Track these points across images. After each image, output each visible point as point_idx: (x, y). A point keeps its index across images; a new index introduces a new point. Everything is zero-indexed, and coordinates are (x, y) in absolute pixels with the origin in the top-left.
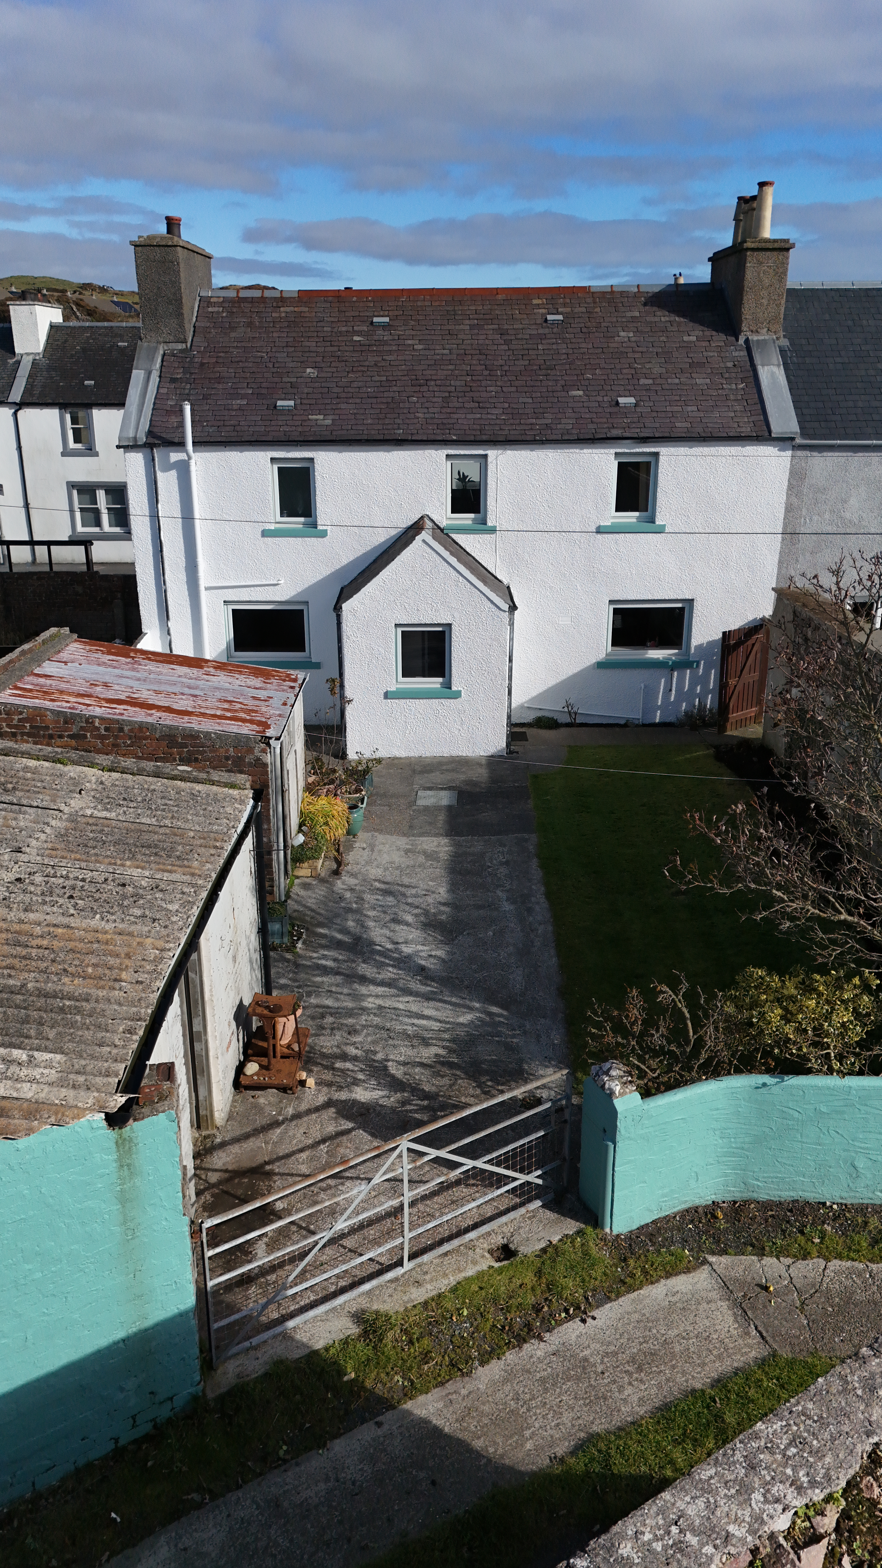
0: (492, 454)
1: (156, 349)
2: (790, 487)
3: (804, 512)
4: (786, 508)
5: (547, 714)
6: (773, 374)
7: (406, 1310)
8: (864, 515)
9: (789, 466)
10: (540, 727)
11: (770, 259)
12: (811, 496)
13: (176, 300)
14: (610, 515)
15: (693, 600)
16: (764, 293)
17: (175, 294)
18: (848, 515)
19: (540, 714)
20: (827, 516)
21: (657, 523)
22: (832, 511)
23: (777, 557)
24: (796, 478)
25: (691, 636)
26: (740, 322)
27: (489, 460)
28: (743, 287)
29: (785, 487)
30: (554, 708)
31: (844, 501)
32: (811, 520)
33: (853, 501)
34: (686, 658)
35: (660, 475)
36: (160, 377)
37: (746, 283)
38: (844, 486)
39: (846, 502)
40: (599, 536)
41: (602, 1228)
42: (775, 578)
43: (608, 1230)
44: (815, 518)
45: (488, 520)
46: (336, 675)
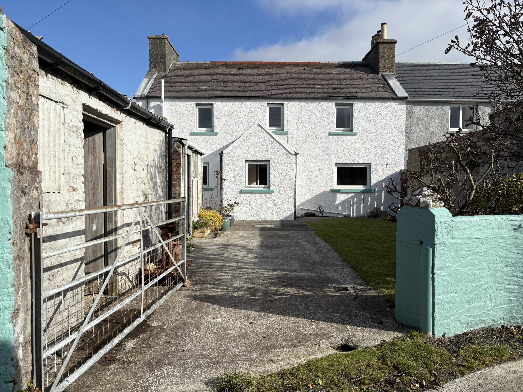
0: (286, 103)
1: (154, 74)
2: (407, 118)
3: (413, 128)
4: (406, 126)
5: (310, 212)
6: (394, 82)
7: (262, 377)
8: (438, 130)
9: (405, 110)
10: (308, 216)
11: (388, 47)
12: (415, 122)
13: (163, 57)
14: (334, 129)
15: (370, 164)
16: (387, 58)
17: (163, 55)
18: (431, 129)
19: (307, 211)
20: (423, 130)
21: (354, 131)
22: (425, 128)
23: (404, 146)
24: (409, 114)
25: (370, 178)
26: (379, 68)
27: (285, 105)
28: (379, 55)
29: (405, 118)
30: (313, 208)
31: (429, 124)
32: (416, 131)
33: (433, 124)
34: (369, 188)
35: (354, 112)
36: (154, 81)
37: (380, 54)
38: (429, 118)
39: (430, 124)
40: (330, 137)
41: (426, 332)
42: (404, 155)
43: (430, 334)
44: (418, 130)
45: (284, 129)
46: (219, 170)
